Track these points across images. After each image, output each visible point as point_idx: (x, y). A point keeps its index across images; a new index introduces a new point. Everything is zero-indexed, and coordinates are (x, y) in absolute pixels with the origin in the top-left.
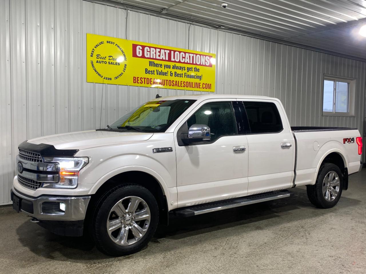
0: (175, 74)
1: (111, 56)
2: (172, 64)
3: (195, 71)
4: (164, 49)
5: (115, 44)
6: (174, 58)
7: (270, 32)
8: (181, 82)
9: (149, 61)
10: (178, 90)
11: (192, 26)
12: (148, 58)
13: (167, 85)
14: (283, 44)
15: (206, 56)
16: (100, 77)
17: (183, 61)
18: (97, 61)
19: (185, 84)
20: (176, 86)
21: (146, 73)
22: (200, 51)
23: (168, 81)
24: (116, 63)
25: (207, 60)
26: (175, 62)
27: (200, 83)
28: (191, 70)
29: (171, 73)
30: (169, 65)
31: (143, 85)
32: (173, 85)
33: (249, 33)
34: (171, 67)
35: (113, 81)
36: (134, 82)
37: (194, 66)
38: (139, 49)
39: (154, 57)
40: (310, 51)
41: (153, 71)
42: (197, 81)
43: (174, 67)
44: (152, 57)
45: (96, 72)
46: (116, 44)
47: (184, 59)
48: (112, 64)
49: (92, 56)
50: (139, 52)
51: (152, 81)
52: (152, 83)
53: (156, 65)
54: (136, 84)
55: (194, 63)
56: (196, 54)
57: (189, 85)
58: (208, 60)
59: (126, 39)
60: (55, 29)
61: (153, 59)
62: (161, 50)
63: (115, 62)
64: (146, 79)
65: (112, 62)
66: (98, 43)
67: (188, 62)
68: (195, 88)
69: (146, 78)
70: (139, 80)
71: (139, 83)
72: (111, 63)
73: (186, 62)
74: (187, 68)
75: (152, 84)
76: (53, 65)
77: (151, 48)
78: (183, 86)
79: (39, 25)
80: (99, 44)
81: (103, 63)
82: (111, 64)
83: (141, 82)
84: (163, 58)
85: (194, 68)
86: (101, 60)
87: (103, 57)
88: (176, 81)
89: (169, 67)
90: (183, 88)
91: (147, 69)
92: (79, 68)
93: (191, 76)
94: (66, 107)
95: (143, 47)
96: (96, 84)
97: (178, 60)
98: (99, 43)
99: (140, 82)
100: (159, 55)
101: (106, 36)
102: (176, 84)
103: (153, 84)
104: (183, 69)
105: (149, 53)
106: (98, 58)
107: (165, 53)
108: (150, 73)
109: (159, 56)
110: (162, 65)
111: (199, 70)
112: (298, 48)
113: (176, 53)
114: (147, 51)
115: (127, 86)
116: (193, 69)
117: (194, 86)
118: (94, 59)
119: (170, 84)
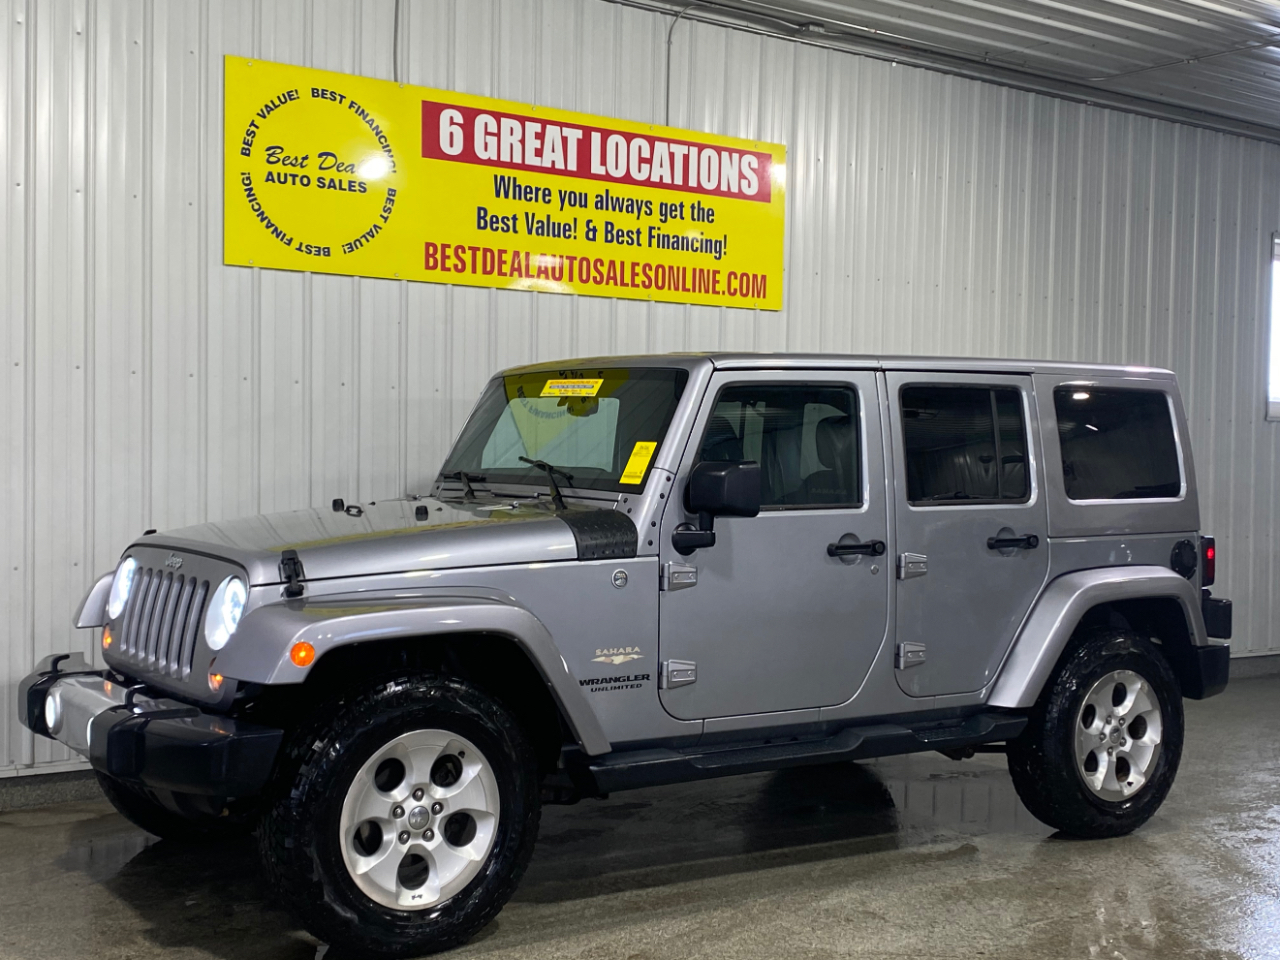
0: (607, 232)
1: (328, 154)
2: (592, 188)
3: (693, 219)
4: (562, 125)
5: (346, 102)
6: (603, 162)
7: (1027, 51)
8: (634, 265)
9: (496, 177)
10: (620, 302)
11: (684, 25)
12: (489, 162)
13: (571, 279)
14: (1085, 102)
15: (742, 153)
16: (282, 243)
17: (642, 177)
18: (270, 174)
19: (652, 274)
20: (612, 282)
21: (479, 227)
22: (715, 131)
23: (576, 264)
24: (350, 182)
25: (747, 172)
26: (608, 178)
27: (718, 272)
28: (678, 213)
29: (591, 226)
30: (580, 194)
31: (467, 276)
32: (598, 279)
33: (932, 52)
34: (592, 201)
35: (338, 260)
36: (428, 267)
37: (689, 199)
38: (452, 123)
39: (517, 159)
40: (1207, 131)
41: (510, 217)
42: (706, 261)
43: (602, 203)
44: (505, 157)
45: (262, 220)
46: (352, 102)
47: (648, 166)
48: (335, 187)
49: (246, 153)
50: (451, 134)
51: (505, 262)
52: (506, 268)
53: (525, 193)
54: (438, 274)
55: (693, 183)
56: (701, 147)
57: (668, 278)
58: (751, 172)
59: (396, 80)
60: (89, 36)
61: (511, 165)
62: (548, 126)
63: (346, 177)
64: (479, 254)
65: (332, 180)
66: (272, 95)
67: (665, 181)
68: (694, 290)
69: (478, 249)
70: (448, 257)
71: (449, 270)
72: (327, 182)
73: (655, 178)
74: (662, 204)
75: (505, 274)
76: (78, 191)
77: (502, 119)
78: (643, 282)
79: (21, 18)
80: (277, 102)
81: (294, 183)
82: (329, 187)
83: (460, 267)
84: (553, 162)
85: (693, 207)
86: (286, 169)
87: (296, 159)
88: (612, 263)
89: (580, 200)
90: (641, 292)
91: (485, 211)
92: (190, 204)
93: (678, 242)
94: (134, 373)
95: (470, 115)
96: (263, 271)
97: (620, 173)
98: (279, 98)
99: (456, 266)
100: (536, 149)
101: (308, 64)
102: (612, 275)
103: (511, 275)
104: (644, 208)
105: (496, 138)
106: (272, 159)
107: (565, 140)
108: (497, 229)
109: (539, 153)
110: (550, 195)
111: (711, 212)
112: (1154, 120)
113: (612, 140)
114: (487, 133)
115: (397, 282)
116: (687, 212)
117: (689, 285)
118: (258, 166)
119: (584, 277)
